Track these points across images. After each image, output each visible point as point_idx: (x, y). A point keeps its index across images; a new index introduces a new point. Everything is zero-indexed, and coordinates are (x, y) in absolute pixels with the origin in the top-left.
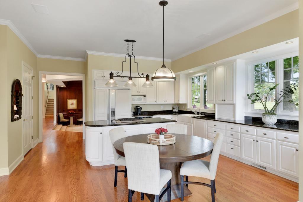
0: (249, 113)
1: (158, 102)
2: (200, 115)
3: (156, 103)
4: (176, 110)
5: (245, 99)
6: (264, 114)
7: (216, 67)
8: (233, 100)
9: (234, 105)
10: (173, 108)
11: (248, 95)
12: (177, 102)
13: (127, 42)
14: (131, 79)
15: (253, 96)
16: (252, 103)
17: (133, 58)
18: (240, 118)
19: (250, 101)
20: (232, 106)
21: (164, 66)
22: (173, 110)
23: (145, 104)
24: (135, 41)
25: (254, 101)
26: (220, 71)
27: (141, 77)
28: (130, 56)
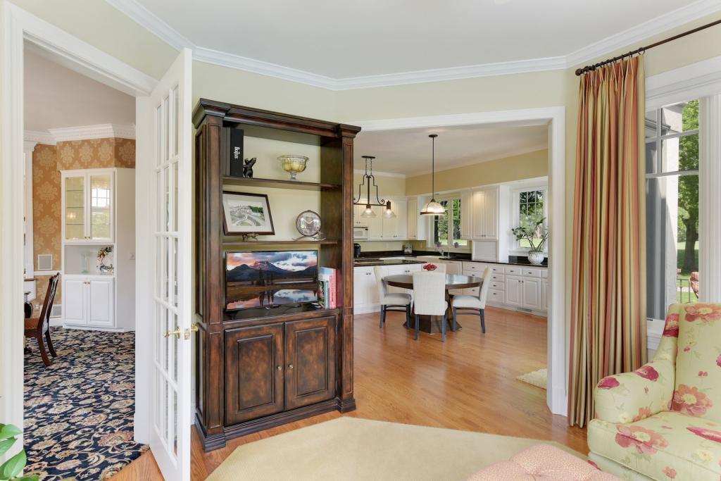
0: (513, 252)
1: (385, 238)
2: (449, 257)
3: (381, 239)
4: (410, 251)
5: (509, 235)
6: (530, 252)
7: (474, 192)
8: (495, 236)
9: (496, 242)
10: (404, 247)
11: (513, 230)
12: (412, 238)
13: (365, 159)
14: (370, 207)
15: (519, 231)
16: (517, 240)
17: (371, 180)
18: (503, 258)
19: (515, 237)
20: (494, 243)
21: (433, 201)
22: (404, 251)
23: (365, 241)
24: (374, 158)
25: (520, 237)
26: (478, 198)
27: (381, 205)
28: (369, 177)
